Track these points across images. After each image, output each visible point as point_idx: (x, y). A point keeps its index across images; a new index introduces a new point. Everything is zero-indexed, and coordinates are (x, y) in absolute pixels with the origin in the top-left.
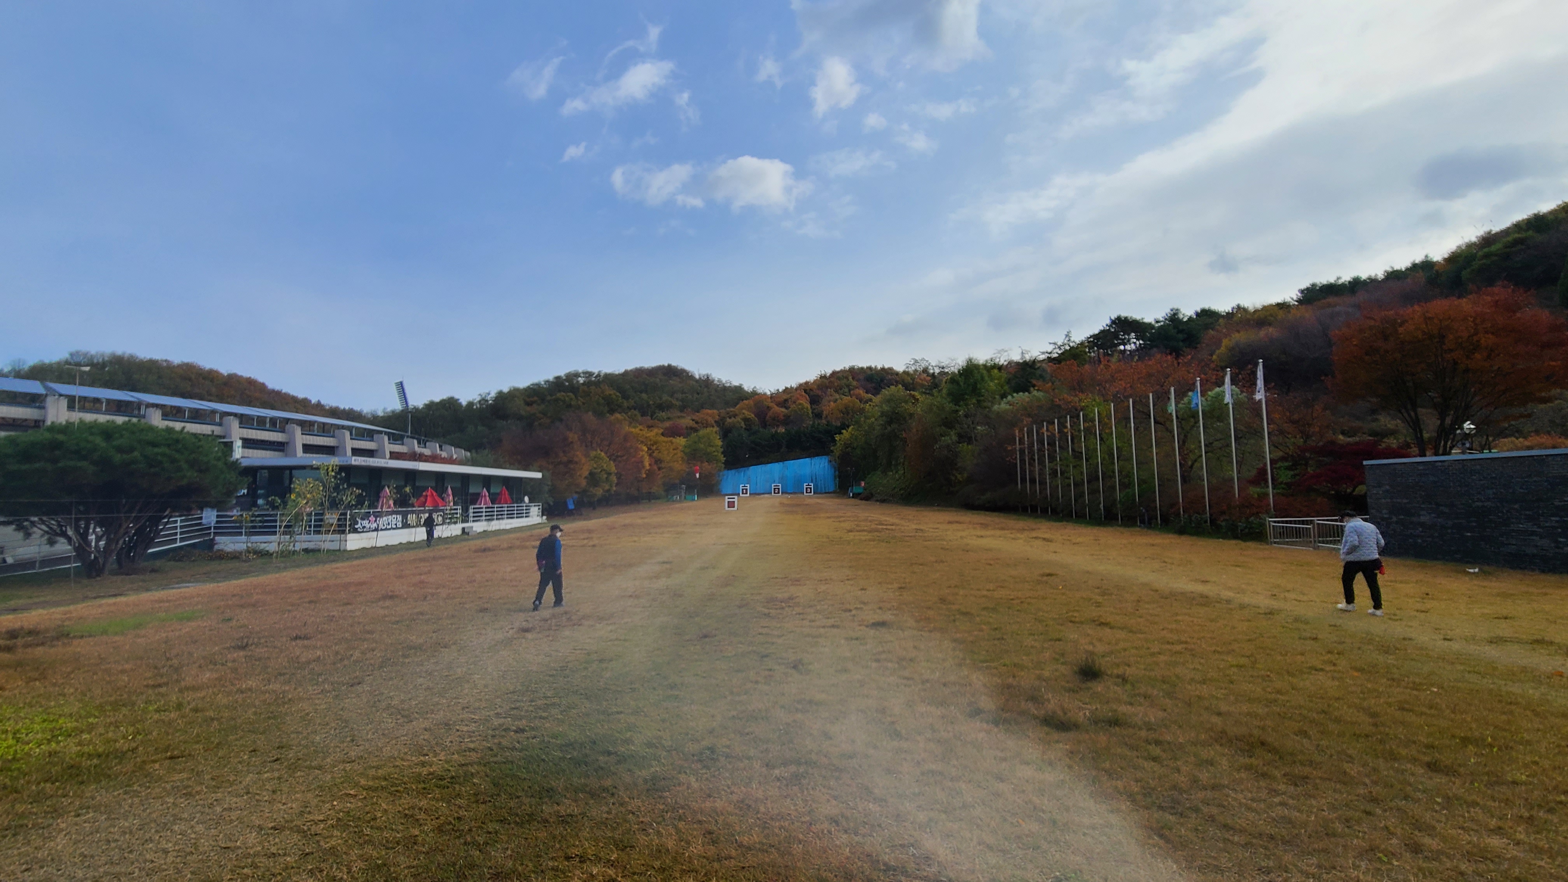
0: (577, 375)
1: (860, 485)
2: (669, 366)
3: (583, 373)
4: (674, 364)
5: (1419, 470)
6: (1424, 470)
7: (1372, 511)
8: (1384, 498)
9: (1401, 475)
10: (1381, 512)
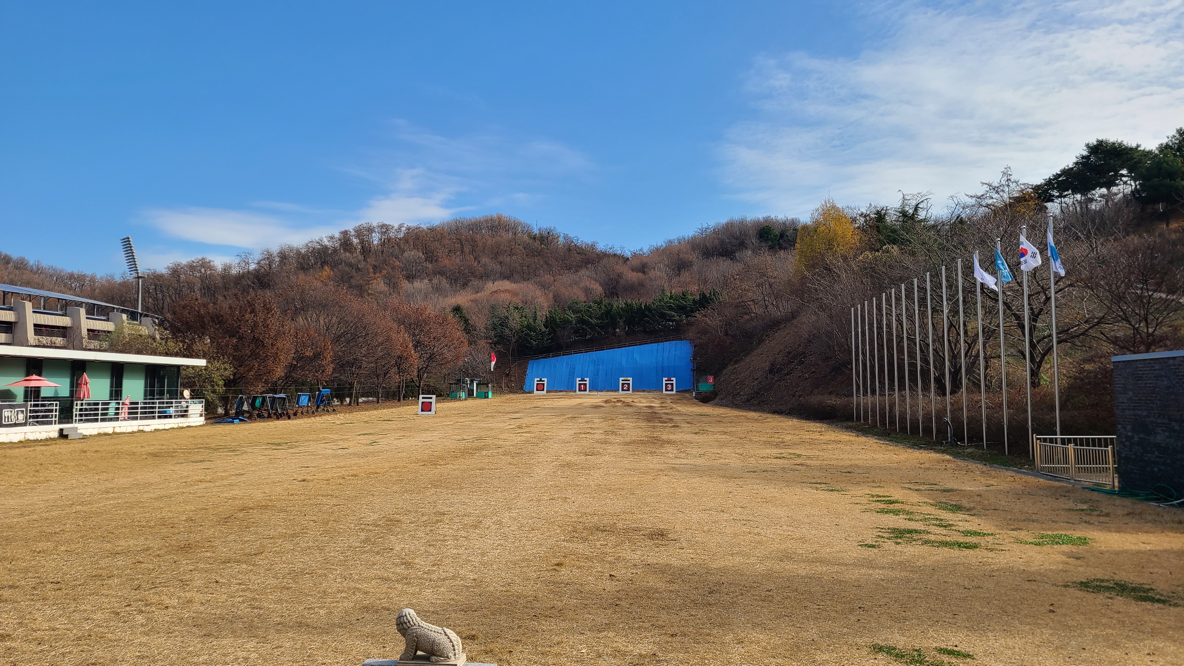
0: (370, 230)
1: (707, 381)
2: (499, 218)
3: (378, 227)
4: (506, 215)
5: (1155, 370)
6: (1159, 370)
7: (1119, 426)
8: (1128, 409)
9: (1141, 377)
10: (1125, 428)
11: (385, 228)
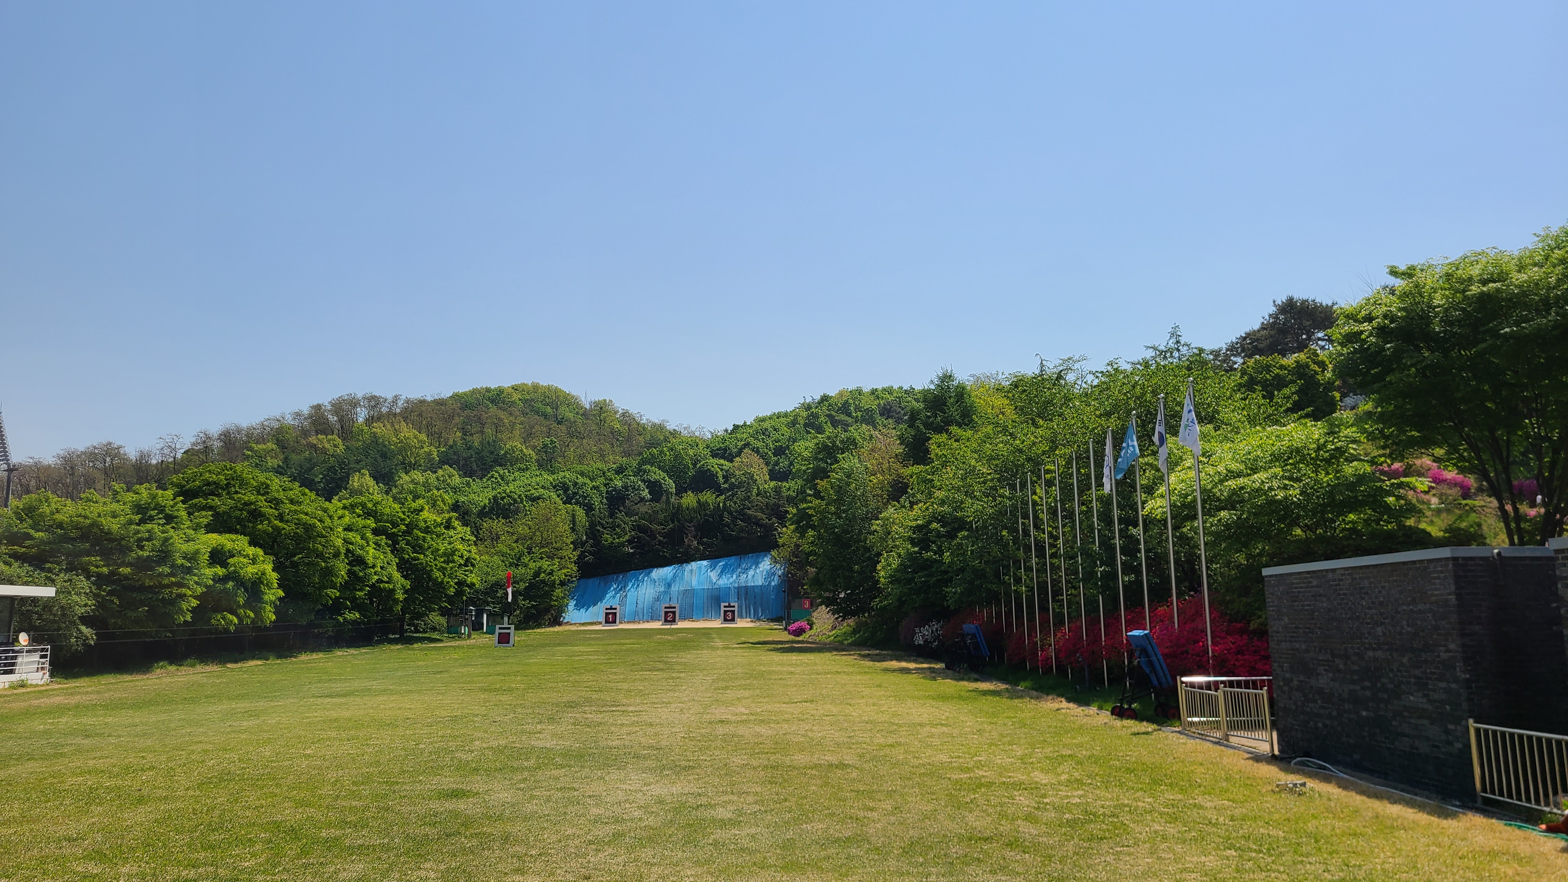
0: (354, 403)
1: (801, 606)
2: (536, 387)
3: (364, 398)
4: (544, 383)
5: (1312, 587)
6: (1318, 586)
7: (1276, 665)
8: (1285, 641)
9: (1298, 597)
10: (1282, 667)
11: (374, 401)
